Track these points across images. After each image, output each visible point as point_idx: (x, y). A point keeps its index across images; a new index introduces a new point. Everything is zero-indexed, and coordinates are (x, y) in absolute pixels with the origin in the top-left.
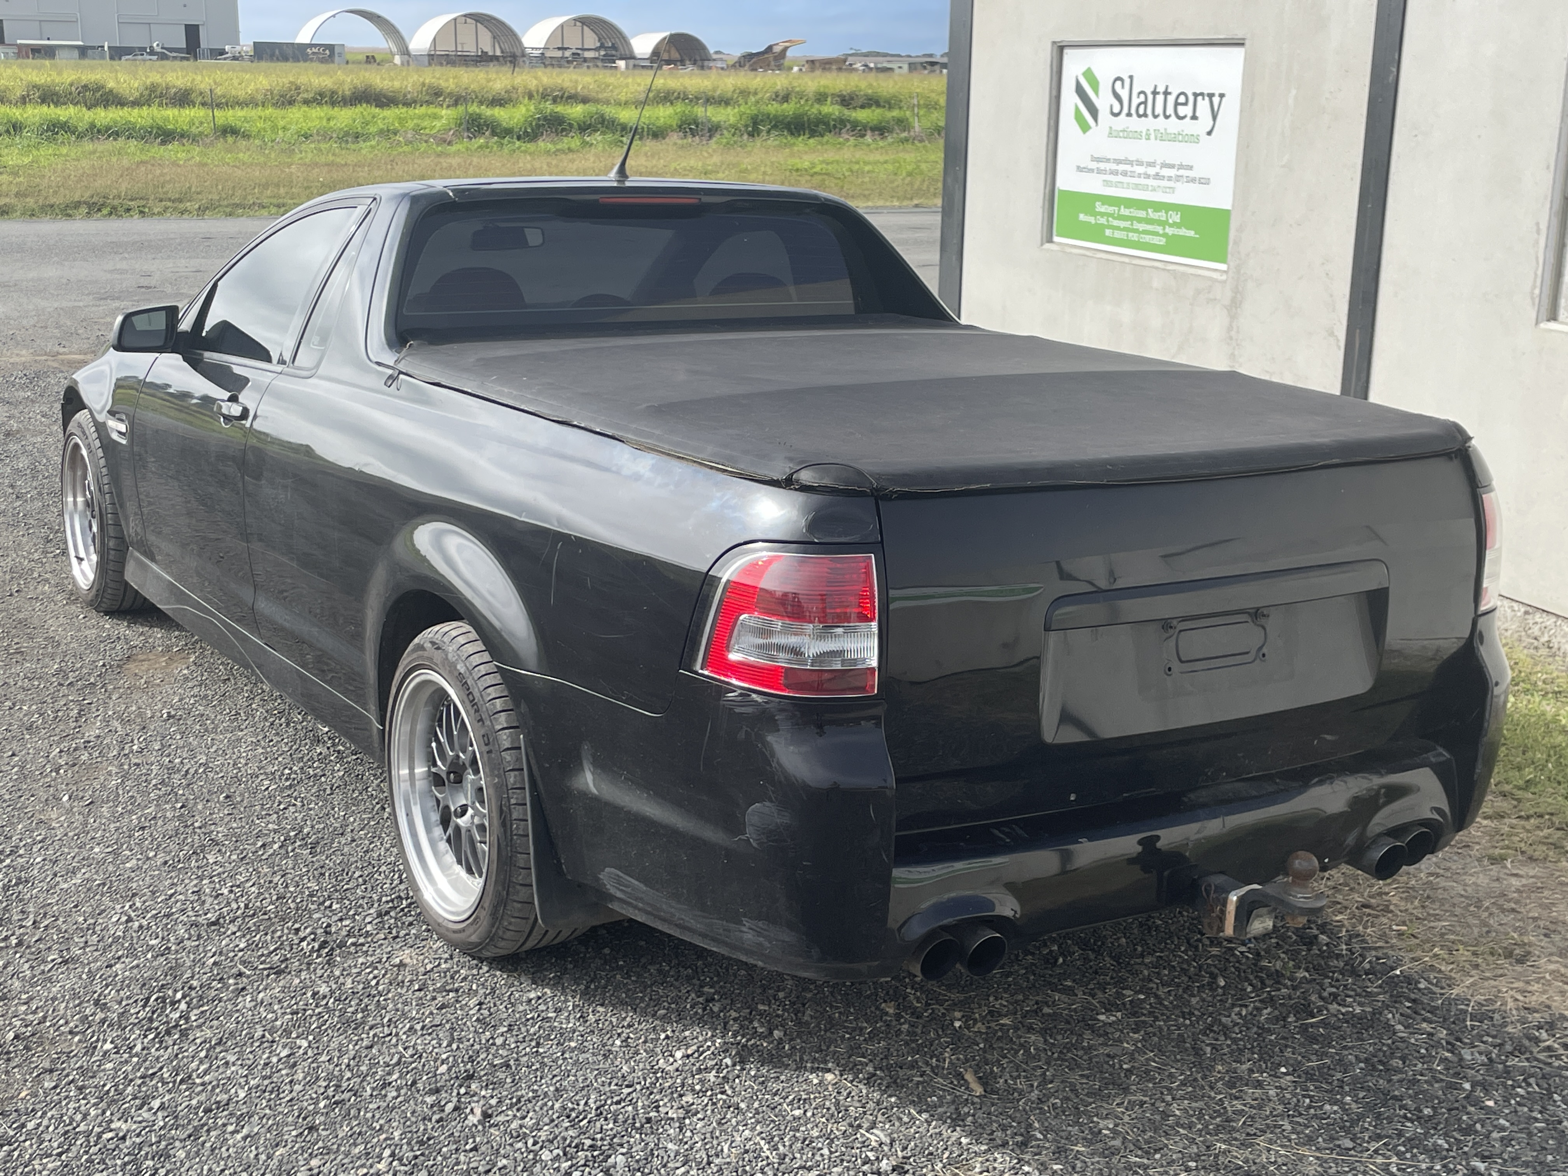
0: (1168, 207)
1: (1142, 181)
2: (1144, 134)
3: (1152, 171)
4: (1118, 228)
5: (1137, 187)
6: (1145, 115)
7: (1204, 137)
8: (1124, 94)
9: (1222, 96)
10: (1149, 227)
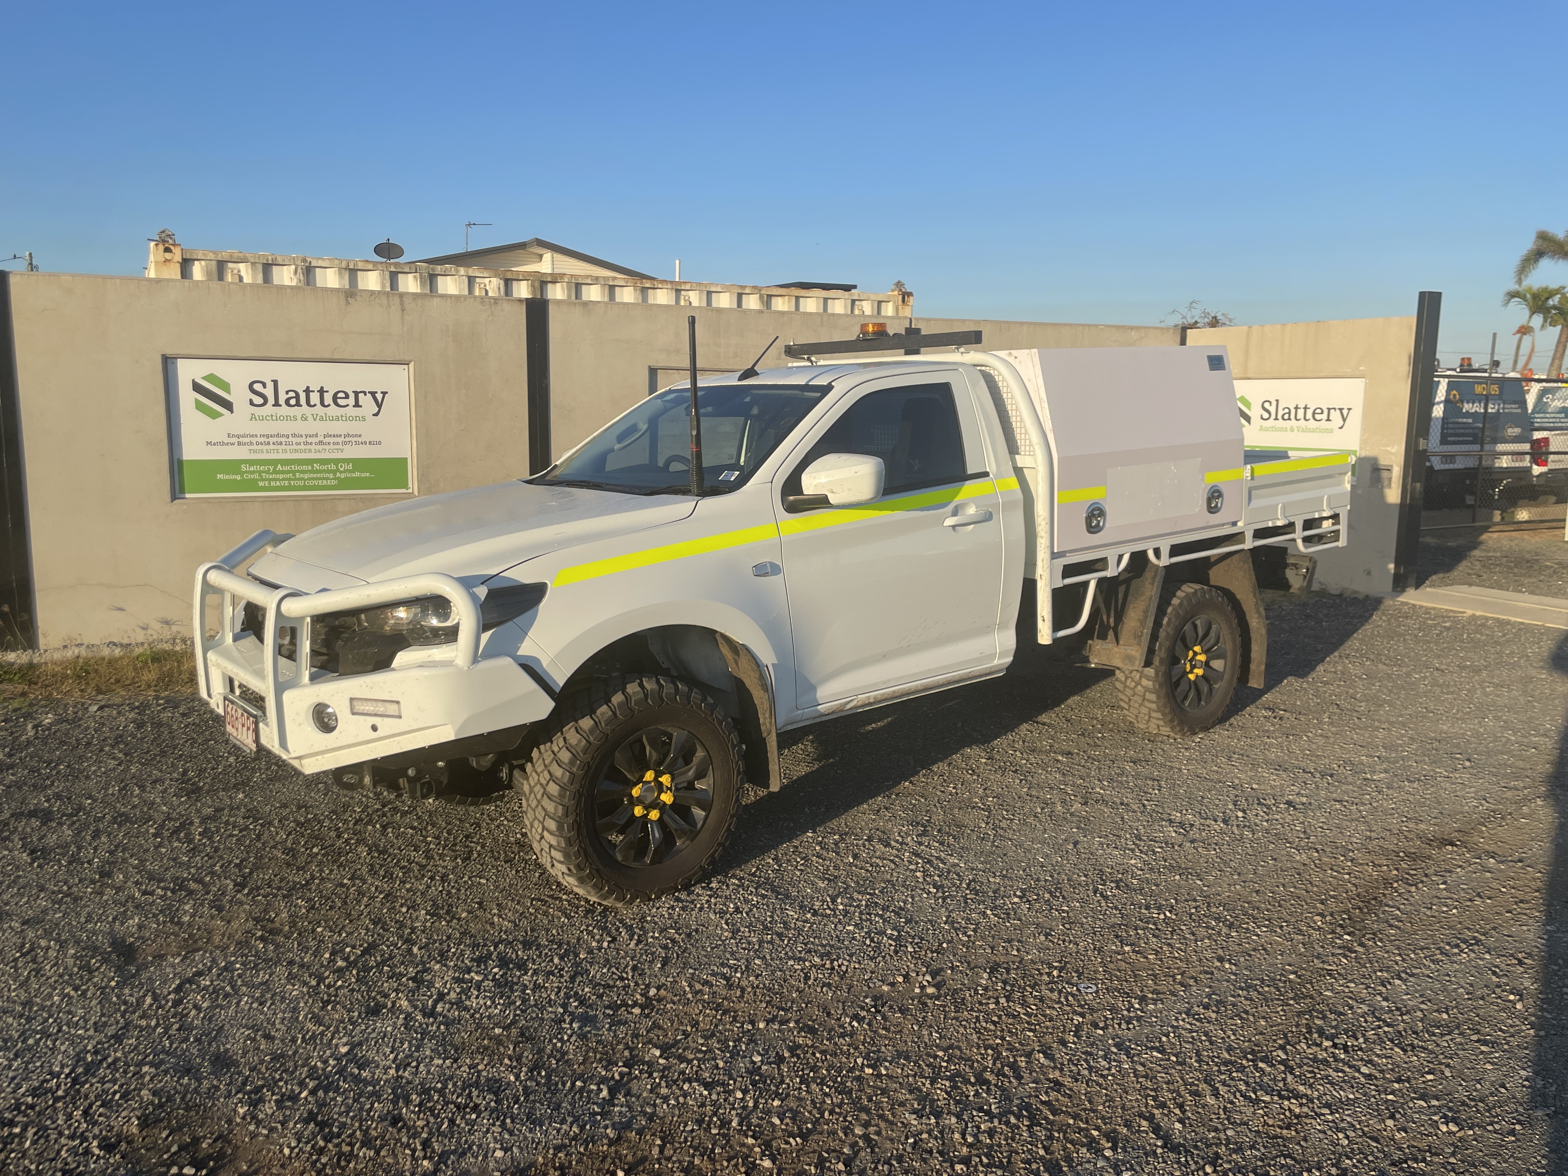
0: (336, 461)
1: (303, 447)
2: (299, 418)
3: (314, 440)
4: (276, 480)
5: (296, 451)
6: (298, 404)
7: (370, 417)
8: (269, 392)
9: (384, 393)
10: (315, 476)
